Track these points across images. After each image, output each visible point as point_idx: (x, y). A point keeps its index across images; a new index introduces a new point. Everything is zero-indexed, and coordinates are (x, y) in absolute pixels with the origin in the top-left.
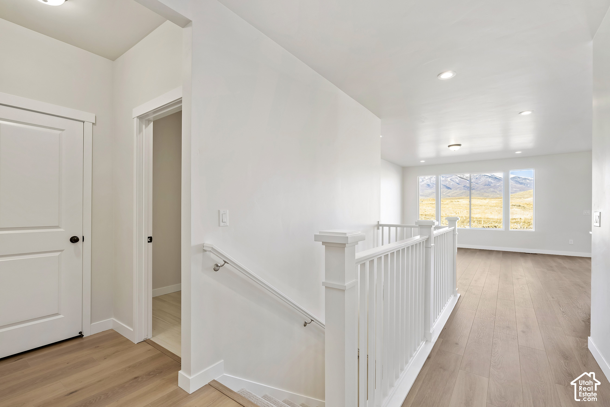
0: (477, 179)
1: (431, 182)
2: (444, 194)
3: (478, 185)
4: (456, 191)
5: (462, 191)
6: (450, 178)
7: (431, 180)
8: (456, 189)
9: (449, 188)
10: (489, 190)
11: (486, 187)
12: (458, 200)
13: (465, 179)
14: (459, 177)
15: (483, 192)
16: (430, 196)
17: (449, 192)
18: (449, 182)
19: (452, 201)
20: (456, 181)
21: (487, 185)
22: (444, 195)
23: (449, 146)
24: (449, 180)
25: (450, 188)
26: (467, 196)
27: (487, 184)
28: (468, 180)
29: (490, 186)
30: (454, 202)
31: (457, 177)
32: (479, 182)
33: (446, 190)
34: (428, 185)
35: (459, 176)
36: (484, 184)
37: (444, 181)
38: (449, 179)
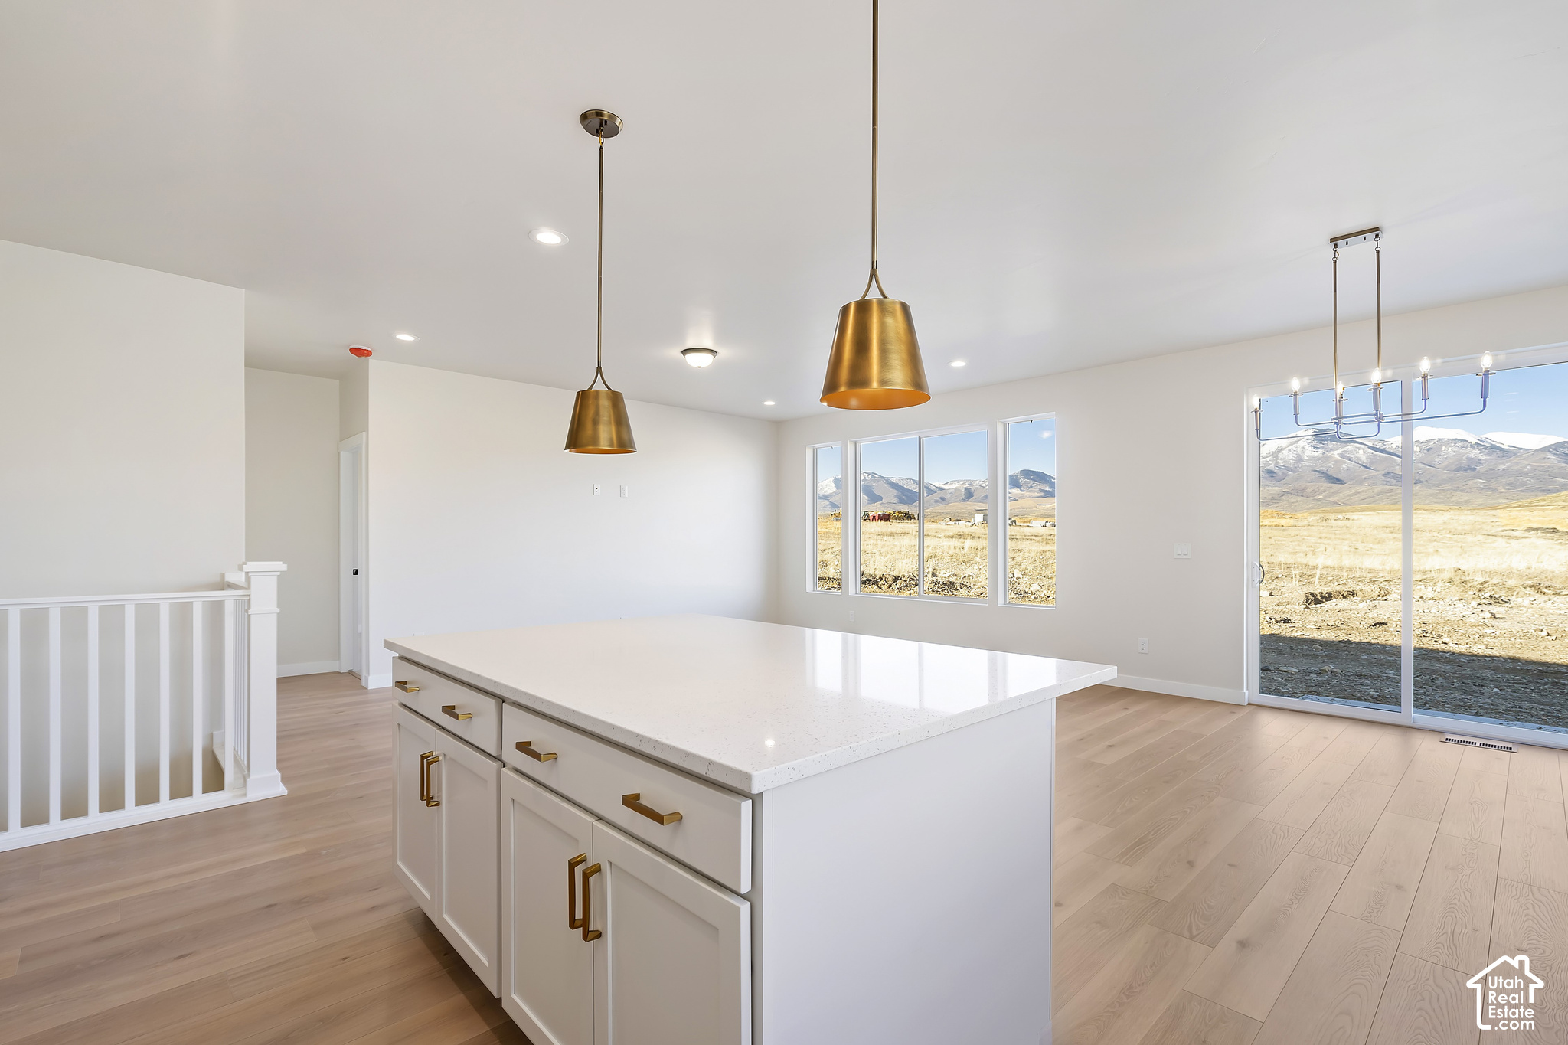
0: (1430, 452)
1: (1277, 463)
2: (1321, 497)
3: (1432, 471)
4: (1359, 489)
5: (1380, 488)
6: (1339, 451)
7: (1277, 457)
8: (1360, 483)
9: (1335, 480)
10: (1471, 483)
11: (1459, 474)
12: (1348, 515)
13: (1389, 453)
14: (1369, 447)
15: (1448, 490)
16: (1276, 505)
17: (1337, 492)
18: (1337, 461)
19: (1326, 519)
20: (1359, 459)
21: (1466, 470)
22: (1319, 499)
23: (685, 352)
24: (1337, 457)
25: (1338, 480)
26: (1396, 503)
27: (1466, 466)
28: (1398, 456)
29: (1473, 473)
30: (1333, 521)
31: (1363, 446)
32: (1436, 460)
33: (1325, 485)
34: (1270, 472)
35: (1370, 444)
36: (1454, 467)
37: (1319, 459)
38: (1336, 454)
